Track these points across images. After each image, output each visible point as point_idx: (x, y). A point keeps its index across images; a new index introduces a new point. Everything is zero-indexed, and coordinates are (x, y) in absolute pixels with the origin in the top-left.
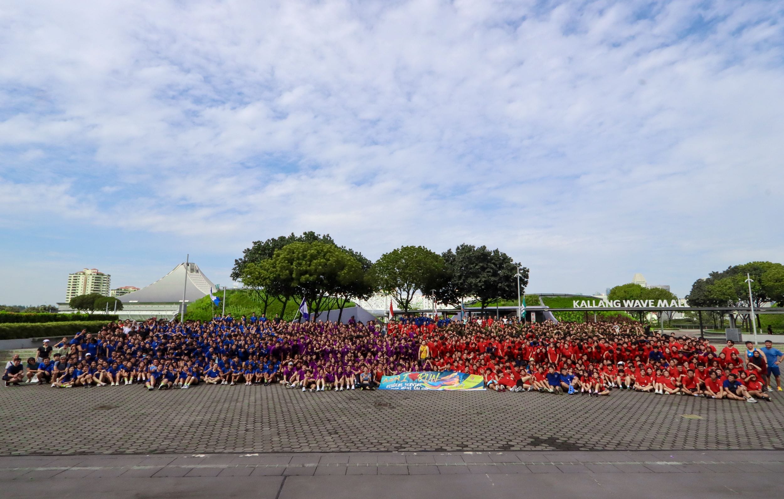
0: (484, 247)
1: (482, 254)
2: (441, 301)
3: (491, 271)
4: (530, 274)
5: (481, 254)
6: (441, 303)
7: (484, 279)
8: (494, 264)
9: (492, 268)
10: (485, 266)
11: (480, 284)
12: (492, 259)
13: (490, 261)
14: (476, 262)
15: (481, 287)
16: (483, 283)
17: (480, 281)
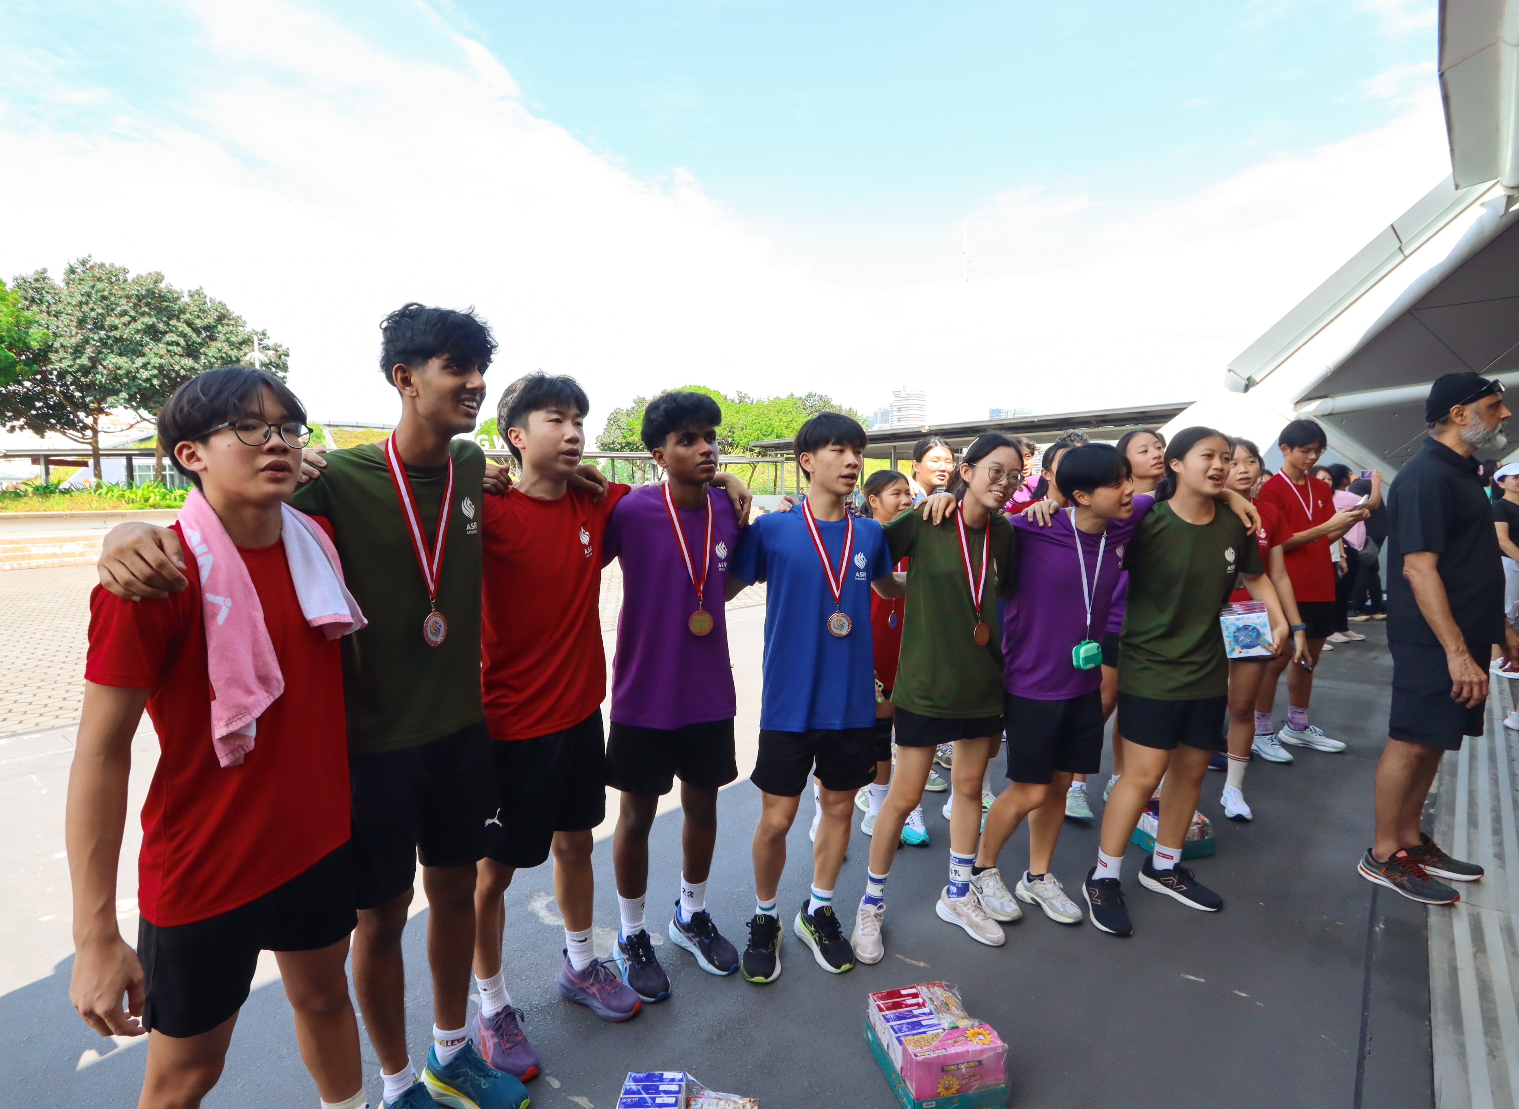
0: (158, 278)
1: (150, 293)
2: (22, 421)
3: (182, 342)
4: (290, 361)
5: (148, 290)
6: (22, 428)
7: (156, 361)
8: (189, 324)
9: (183, 335)
10: (161, 326)
11: (145, 374)
12: (182, 311)
13: (176, 315)
14: (133, 313)
15: (147, 380)
16: (155, 372)
17: (145, 366)
